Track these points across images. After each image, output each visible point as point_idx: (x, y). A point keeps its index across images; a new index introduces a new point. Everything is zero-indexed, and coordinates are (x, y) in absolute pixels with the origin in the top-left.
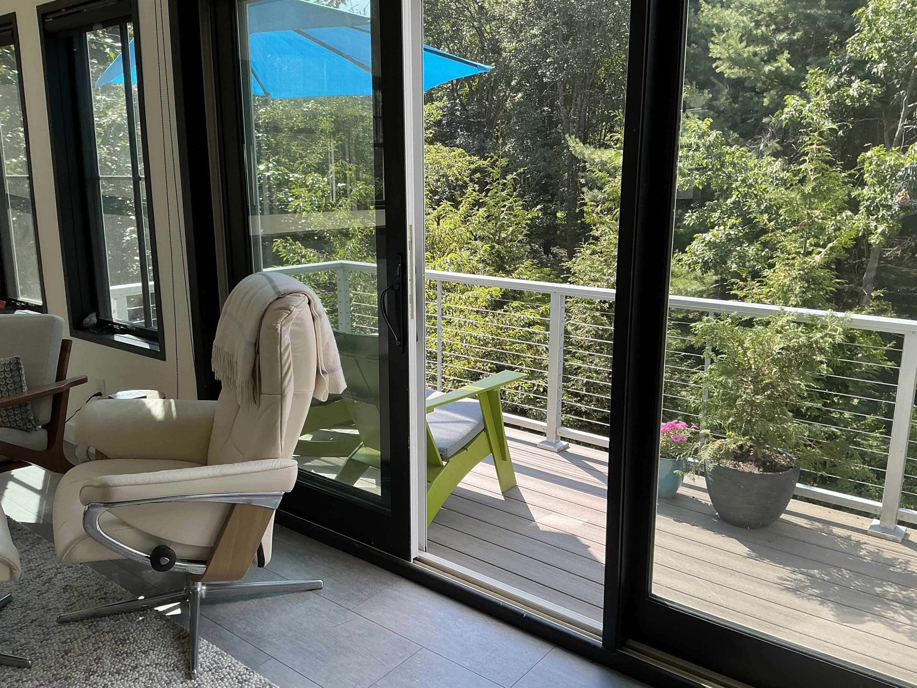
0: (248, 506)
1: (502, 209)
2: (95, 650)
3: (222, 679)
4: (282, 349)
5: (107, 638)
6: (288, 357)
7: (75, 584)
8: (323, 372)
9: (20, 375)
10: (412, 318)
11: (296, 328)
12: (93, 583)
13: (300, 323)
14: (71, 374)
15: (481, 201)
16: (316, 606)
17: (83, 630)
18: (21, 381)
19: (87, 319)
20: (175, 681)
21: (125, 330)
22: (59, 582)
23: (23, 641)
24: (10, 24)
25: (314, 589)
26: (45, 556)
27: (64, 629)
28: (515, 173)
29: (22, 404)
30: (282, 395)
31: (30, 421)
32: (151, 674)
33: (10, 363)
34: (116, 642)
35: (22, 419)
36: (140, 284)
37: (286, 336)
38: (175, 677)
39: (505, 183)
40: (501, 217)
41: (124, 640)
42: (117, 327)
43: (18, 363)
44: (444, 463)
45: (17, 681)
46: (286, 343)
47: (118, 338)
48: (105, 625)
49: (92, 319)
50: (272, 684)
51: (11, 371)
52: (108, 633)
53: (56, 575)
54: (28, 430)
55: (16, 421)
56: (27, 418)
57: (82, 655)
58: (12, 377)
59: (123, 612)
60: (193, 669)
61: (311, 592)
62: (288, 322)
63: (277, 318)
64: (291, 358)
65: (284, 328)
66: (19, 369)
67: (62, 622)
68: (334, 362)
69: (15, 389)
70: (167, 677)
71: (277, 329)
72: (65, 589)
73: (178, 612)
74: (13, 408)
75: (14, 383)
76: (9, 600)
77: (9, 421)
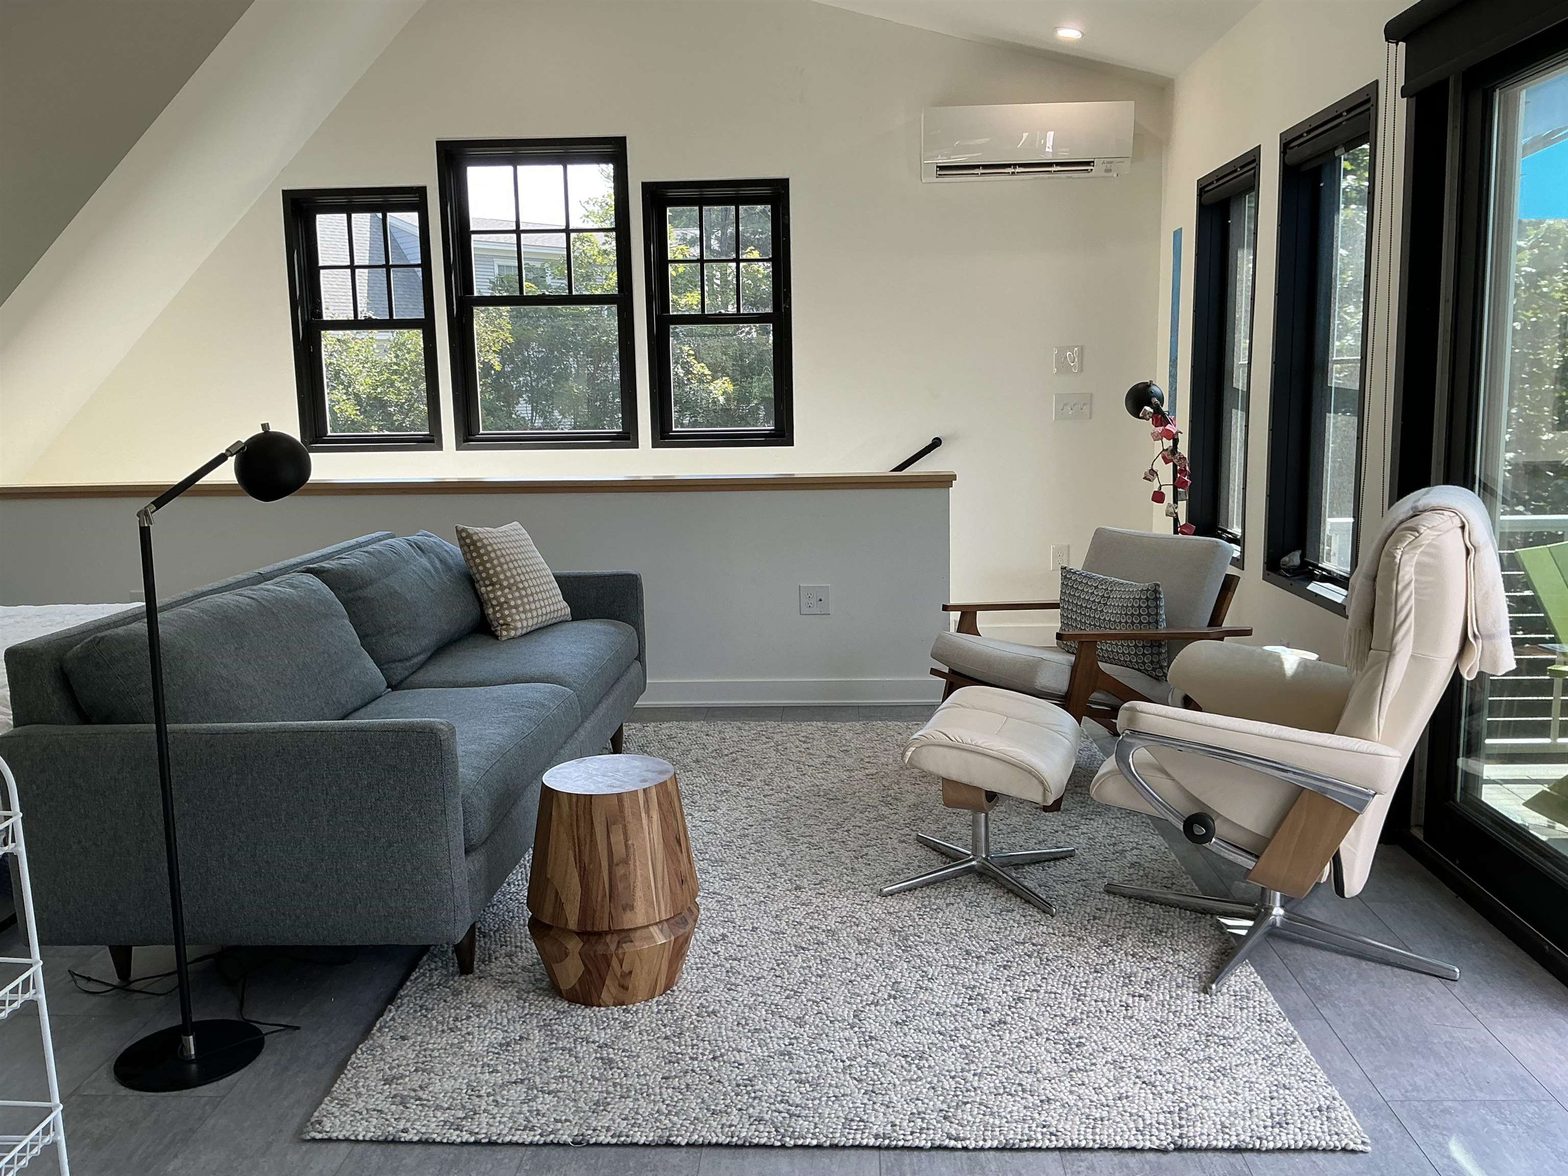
0: (1321, 796)
2: (1125, 928)
3: (1241, 1009)
4: (1400, 588)
5: (1145, 923)
6: (1408, 600)
7: (1147, 865)
9: (1157, 607)
11: (1426, 559)
12: (1166, 870)
13: (1435, 552)
14: (1232, 620)
16: (1429, 994)
17: (1125, 905)
18: (1157, 614)
19: (1286, 559)
20: (1188, 988)
21: (1330, 578)
22: (1130, 857)
23: (1062, 893)
24: (1254, 161)
25: (1446, 978)
26: (1134, 829)
27: (1107, 898)
29: (1155, 643)
30: (1391, 652)
31: (1162, 667)
32: (1167, 971)
33: (1148, 590)
34: (1151, 930)
35: (1152, 662)
37: (1407, 569)
38: (1190, 985)
41: (1161, 932)
42: (1319, 572)
43: (1156, 591)
45: (1035, 922)
46: (1407, 578)
47: (1314, 587)
48: (1150, 910)
49: (1294, 559)
50: (1299, 1039)
51: (1148, 599)
52: (1149, 918)
53: (1132, 849)
55: (1144, 663)
56: (1158, 662)
57: (1109, 926)
58: (1148, 607)
59: (1178, 906)
60: (1213, 982)
61: (1437, 979)
62: (1415, 548)
63: (1400, 540)
64: (1412, 601)
65: (1405, 557)
66: (1157, 599)
67: (1110, 890)
68: (1497, 623)
69: (1149, 623)
70: (1183, 981)
71: (1395, 557)
72: (1133, 865)
73: (1243, 932)
74: (1143, 647)
75: (1149, 615)
76: (1070, 854)
77: (1137, 662)
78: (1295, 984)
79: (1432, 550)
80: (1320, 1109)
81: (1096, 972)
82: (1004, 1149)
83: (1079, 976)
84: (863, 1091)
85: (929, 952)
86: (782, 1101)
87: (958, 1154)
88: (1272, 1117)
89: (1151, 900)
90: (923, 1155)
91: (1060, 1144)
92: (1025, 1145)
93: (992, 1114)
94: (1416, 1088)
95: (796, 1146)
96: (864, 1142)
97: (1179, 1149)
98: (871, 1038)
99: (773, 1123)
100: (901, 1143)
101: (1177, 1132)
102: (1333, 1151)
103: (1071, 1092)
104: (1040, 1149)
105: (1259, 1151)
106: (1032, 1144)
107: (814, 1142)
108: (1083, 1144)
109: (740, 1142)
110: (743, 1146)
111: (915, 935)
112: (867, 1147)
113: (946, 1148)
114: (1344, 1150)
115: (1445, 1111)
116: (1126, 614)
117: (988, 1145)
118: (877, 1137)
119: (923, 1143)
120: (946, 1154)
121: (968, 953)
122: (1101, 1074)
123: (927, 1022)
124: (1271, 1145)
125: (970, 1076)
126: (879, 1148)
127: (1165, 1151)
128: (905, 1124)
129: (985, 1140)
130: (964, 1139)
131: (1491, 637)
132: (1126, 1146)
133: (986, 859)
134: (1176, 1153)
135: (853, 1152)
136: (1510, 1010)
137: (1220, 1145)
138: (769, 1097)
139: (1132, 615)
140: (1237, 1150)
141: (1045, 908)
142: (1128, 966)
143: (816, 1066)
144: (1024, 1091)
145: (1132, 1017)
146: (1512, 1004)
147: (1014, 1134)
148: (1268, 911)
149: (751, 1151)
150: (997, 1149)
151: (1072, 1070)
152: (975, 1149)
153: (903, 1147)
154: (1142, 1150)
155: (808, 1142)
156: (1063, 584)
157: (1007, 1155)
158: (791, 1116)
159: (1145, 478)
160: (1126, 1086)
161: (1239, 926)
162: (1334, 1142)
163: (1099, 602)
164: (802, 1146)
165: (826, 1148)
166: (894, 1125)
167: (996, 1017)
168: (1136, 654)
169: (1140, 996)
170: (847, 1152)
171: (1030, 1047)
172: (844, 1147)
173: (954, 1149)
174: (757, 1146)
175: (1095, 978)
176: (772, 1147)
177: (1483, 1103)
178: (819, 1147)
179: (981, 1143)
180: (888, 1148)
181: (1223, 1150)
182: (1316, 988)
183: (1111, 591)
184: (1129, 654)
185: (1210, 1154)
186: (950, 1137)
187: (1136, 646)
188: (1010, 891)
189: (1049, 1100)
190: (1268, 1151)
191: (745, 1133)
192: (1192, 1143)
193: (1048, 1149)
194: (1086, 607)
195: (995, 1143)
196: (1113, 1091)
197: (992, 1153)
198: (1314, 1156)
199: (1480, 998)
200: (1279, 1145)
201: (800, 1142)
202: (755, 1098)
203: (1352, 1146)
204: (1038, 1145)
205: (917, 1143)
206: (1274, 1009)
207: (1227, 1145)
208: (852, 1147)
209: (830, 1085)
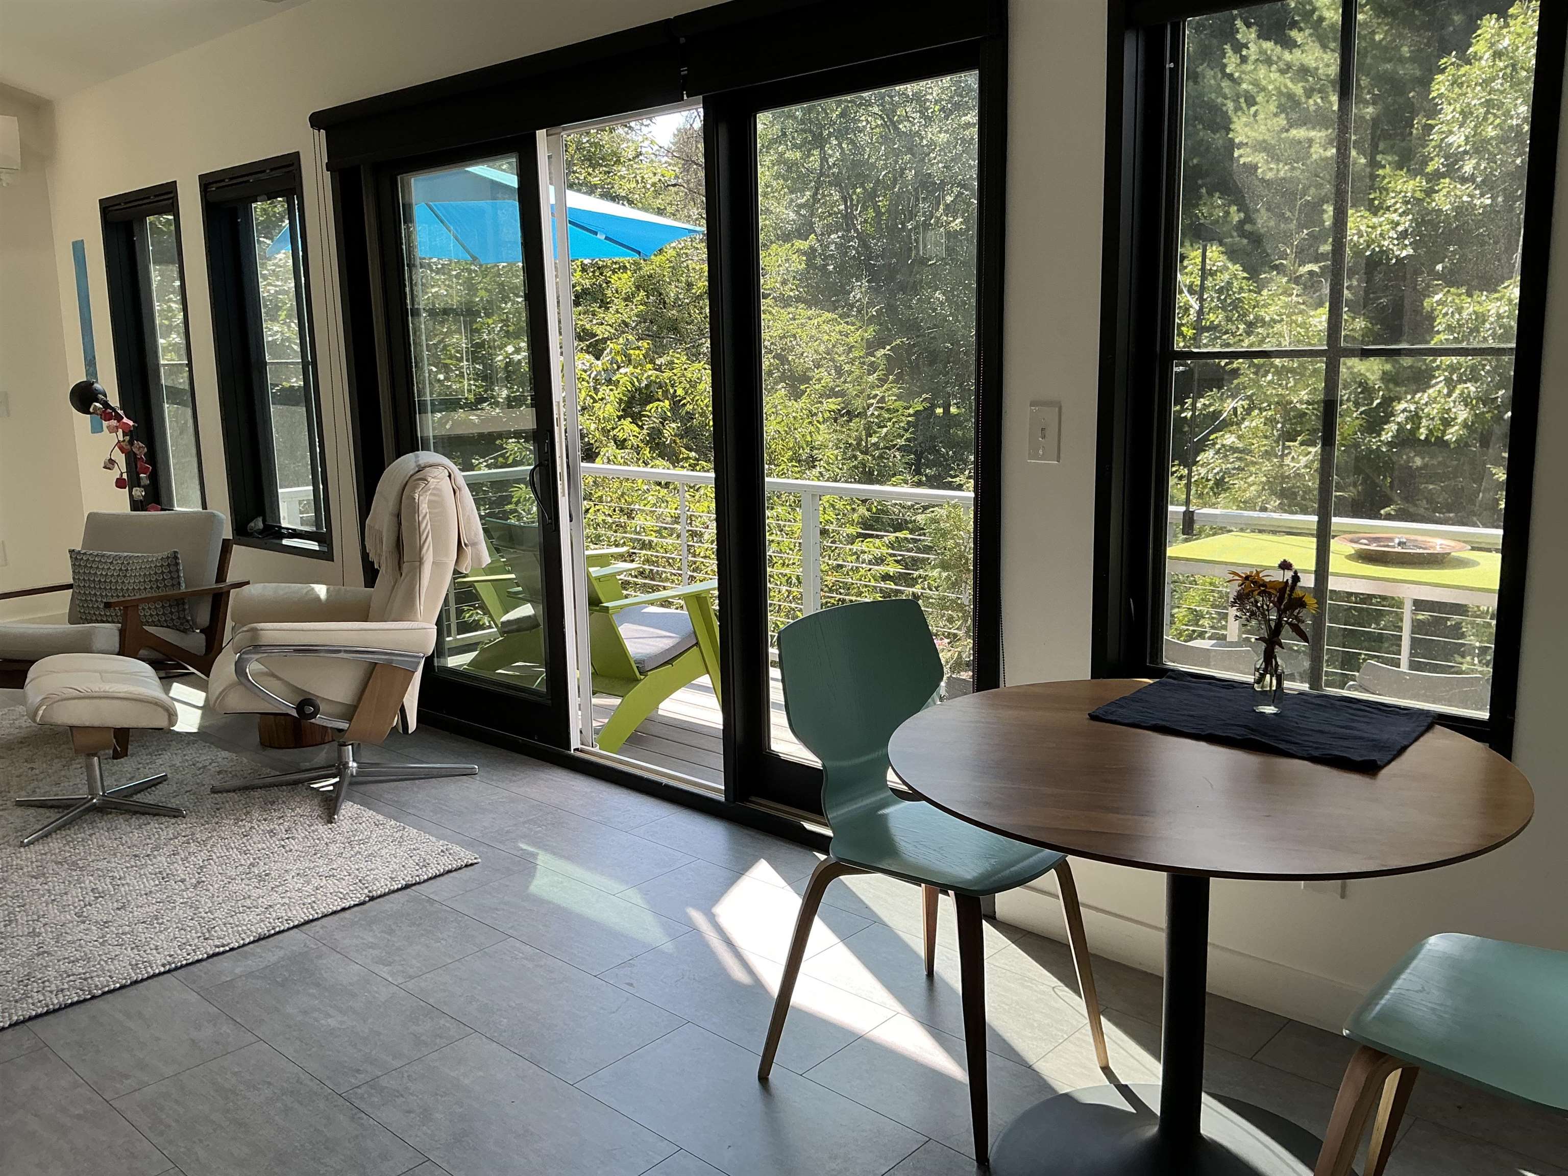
0: (388, 665)
1: (872, 401)
2: (245, 808)
3: (360, 823)
4: (420, 517)
5: (257, 801)
6: (426, 525)
7: (230, 769)
8: (465, 544)
9: (178, 571)
10: (564, 495)
11: (433, 498)
12: (247, 769)
13: (438, 492)
14: (231, 578)
15: (837, 389)
16: (467, 785)
17: (236, 796)
18: (179, 577)
19: (252, 524)
20: (317, 824)
21: (295, 534)
22: (213, 768)
24: (171, 192)
25: (469, 774)
27: (217, 796)
28: (888, 347)
29: (179, 601)
30: (421, 561)
31: (188, 621)
32: (295, 821)
33: (168, 557)
34: (266, 803)
35: (179, 618)
36: (311, 488)
37: (424, 505)
38: (318, 822)
39: (874, 362)
40: (869, 413)
41: (274, 802)
42: (285, 531)
43: (176, 558)
44: (642, 677)
45: (173, 824)
46: (424, 511)
47: (285, 542)
48: (255, 793)
49: (259, 524)
50: (406, 826)
51: (169, 565)
52: (258, 798)
53: (210, 764)
54: (185, 631)
55: (172, 620)
56: (184, 618)
57: (233, 810)
58: (170, 572)
59: (274, 785)
60: (332, 817)
61: (465, 777)
62: (426, 491)
63: (415, 487)
64: (429, 526)
65: (421, 498)
66: (177, 564)
67: (215, 791)
68: (476, 534)
69: (173, 585)
70: (310, 822)
71: (416, 499)
72: (219, 772)
73: (331, 788)
74: (170, 606)
75: (172, 578)
76: (164, 779)
77: (166, 621)
78: (381, 804)
79: (435, 492)
80: (442, 851)
81: (245, 836)
82: (260, 939)
83: (237, 842)
84: (129, 949)
85: (102, 864)
86: (69, 976)
87: (228, 954)
88: (417, 864)
89: (253, 788)
90: (204, 963)
91: (296, 923)
92: (273, 932)
93: (237, 926)
94: (485, 828)
95: (104, 993)
96: (157, 971)
97: (372, 899)
98: (105, 923)
99: (74, 988)
100: (184, 962)
101: (366, 891)
102: (460, 869)
103: (282, 898)
104: (283, 931)
105: (419, 883)
106: (277, 929)
107: (118, 985)
108: (311, 917)
109: (57, 1007)
110: (60, 1009)
111: (80, 860)
112: (160, 974)
113: (218, 954)
114: (466, 866)
115: (508, 832)
116: (150, 581)
117: (247, 941)
118: (164, 965)
119: (200, 957)
120: (220, 957)
121: (136, 856)
122: (293, 884)
123: (142, 900)
124: (426, 877)
125: (203, 914)
126: (169, 971)
127: (362, 903)
128: (179, 952)
129: (243, 939)
130: (229, 944)
131: (474, 544)
132: (339, 908)
133: (103, 795)
134: (371, 903)
135: (150, 981)
136: (514, 778)
137: (396, 887)
138: (55, 977)
139: (157, 580)
140: (407, 886)
141: (175, 813)
142: (265, 826)
143: (76, 950)
144: (249, 908)
145: (291, 851)
146: (513, 775)
147: (263, 929)
148: (346, 765)
149: (69, 1010)
150: (254, 942)
151: (272, 888)
152: (239, 947)
153: (187, 965)
154: (350, 908)
155: (112, 987)
156: (73, 565)
157: (263, 942)
158: (85, 979)
159: (105, 467)
160: (316, 882)
161: (326, 785)
162: (460, 863)
163: (118, 575)
164: (110, 992)
165: (128, 986)
166: (171, 956)
167: (194, 881)
168: (164, 614)
169: (288, 838)
170: (145, 983)
171: (233, 887)
172: (143, 980)
173: (224, 952)
174: (72, 1004)
175: (248, 840)
176: (85, 1000)
177: (524, 823)
178: (122, 987)
179: (242, 942)
180: (176, 969)
181: (398, 890)
182: (397, 802)
183: (128, 564)
184: (157, 615)
185: (392, 895)
186: (218, 947)
187: (163, 607)
188: (135, 813)
189: (270, 906)
190: (425, 881)
191: (56, 1001)
192: (379, 892)
193: (289, 929)
194: (105, 582)
195: (252, 939)
196: (309, 888)
197: (251, 946)
198: (451, 875)
199: (494, 778)
200: (430, 875)
201: (106, 989)
202: (43, 982)
203: (470, 862)
204: (282, 928)
205: (196, 958)
206: (380, 817)
207: (400, 886)
208: (149, 978)
209: (99, 955)
